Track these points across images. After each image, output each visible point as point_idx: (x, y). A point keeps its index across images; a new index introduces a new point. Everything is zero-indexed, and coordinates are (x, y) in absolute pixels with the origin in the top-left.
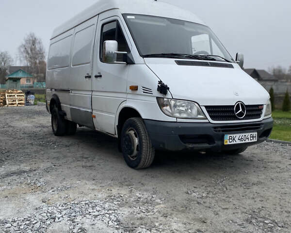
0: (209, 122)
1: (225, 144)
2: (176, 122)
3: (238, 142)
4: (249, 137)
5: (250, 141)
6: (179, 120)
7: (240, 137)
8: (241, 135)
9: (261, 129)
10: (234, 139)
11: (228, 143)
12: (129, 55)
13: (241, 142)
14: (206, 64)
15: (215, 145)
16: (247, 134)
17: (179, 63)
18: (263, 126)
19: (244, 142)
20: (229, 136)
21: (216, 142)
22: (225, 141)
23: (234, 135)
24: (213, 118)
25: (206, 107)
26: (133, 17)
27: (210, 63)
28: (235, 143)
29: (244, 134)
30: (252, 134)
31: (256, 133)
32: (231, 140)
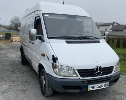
0: (80, 79)
1: (89, 90)
2: (61, 78)
3: (97, 89)
4: (104, 85)
5: (104, 87)
6: (62, 77)
7: (98, 86)
8: (98, 85)
9: (112, 80)
10: (94, 87)
11: (91, 90)
12: (42, 37)
13: (99, 89)
14: (83, 42)
15: (82, 91)
16: (102, 84)
17: (68, 42)
18: (113, 78)
19: (100, 88)
20: (91, 86)
21: (83, 89)
22: (89, 88)
23: (94, 85)
24: (81, 76)
25: (78, 70)
26: (48, 15)
27: (86, 41)
28: (94, 89)
29: (100, 84)
30: (106, 83)
31: (108, 83)
32: (92, 88)
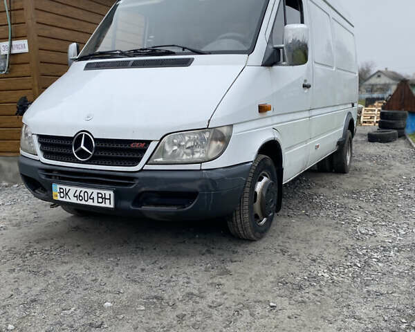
0: (40, 160)
3: (74, 200)
4: (95, 195)
5: (96, 204)
7: (77, 194)
8: (79, 189)
9: (133, 187)
10: (67, 194)
11: (59, 198)
13: (79, 202)
16: (90, 191)
19: (83, 202)
20: (59, 186)
22: (54, 193)
23: (68, 188)
28: (68, 200)
29: (84, 190)
30: (103, 192)
31: (112, 193)
32: (63, 195)
